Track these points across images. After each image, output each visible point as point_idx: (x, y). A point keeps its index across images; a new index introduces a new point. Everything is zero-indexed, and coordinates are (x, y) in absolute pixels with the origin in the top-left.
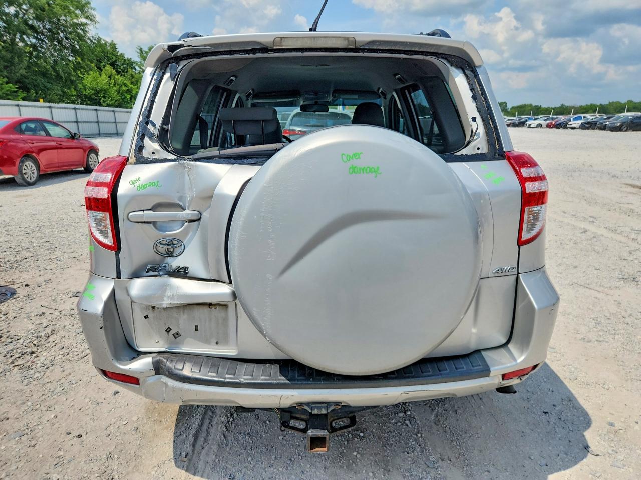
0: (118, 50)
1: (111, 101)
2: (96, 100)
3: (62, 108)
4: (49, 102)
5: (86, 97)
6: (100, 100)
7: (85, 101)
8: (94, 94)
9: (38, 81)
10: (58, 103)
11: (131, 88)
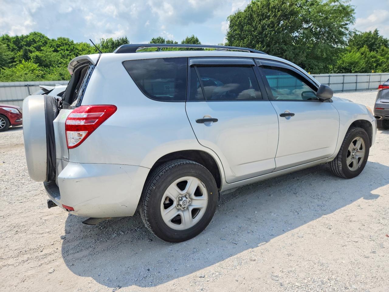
0: (378, 34)
1: (359, 68)
2: (349, 69)
3: (321, 76)
4: (314, 74)
5: (343, 68)
6: (351, 68)
7: (342, 71)
8: (348, 65)
9: (311, 62)
10: (320, 73)
11: (379, 58)
